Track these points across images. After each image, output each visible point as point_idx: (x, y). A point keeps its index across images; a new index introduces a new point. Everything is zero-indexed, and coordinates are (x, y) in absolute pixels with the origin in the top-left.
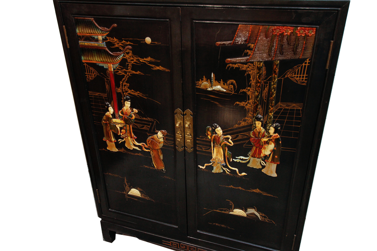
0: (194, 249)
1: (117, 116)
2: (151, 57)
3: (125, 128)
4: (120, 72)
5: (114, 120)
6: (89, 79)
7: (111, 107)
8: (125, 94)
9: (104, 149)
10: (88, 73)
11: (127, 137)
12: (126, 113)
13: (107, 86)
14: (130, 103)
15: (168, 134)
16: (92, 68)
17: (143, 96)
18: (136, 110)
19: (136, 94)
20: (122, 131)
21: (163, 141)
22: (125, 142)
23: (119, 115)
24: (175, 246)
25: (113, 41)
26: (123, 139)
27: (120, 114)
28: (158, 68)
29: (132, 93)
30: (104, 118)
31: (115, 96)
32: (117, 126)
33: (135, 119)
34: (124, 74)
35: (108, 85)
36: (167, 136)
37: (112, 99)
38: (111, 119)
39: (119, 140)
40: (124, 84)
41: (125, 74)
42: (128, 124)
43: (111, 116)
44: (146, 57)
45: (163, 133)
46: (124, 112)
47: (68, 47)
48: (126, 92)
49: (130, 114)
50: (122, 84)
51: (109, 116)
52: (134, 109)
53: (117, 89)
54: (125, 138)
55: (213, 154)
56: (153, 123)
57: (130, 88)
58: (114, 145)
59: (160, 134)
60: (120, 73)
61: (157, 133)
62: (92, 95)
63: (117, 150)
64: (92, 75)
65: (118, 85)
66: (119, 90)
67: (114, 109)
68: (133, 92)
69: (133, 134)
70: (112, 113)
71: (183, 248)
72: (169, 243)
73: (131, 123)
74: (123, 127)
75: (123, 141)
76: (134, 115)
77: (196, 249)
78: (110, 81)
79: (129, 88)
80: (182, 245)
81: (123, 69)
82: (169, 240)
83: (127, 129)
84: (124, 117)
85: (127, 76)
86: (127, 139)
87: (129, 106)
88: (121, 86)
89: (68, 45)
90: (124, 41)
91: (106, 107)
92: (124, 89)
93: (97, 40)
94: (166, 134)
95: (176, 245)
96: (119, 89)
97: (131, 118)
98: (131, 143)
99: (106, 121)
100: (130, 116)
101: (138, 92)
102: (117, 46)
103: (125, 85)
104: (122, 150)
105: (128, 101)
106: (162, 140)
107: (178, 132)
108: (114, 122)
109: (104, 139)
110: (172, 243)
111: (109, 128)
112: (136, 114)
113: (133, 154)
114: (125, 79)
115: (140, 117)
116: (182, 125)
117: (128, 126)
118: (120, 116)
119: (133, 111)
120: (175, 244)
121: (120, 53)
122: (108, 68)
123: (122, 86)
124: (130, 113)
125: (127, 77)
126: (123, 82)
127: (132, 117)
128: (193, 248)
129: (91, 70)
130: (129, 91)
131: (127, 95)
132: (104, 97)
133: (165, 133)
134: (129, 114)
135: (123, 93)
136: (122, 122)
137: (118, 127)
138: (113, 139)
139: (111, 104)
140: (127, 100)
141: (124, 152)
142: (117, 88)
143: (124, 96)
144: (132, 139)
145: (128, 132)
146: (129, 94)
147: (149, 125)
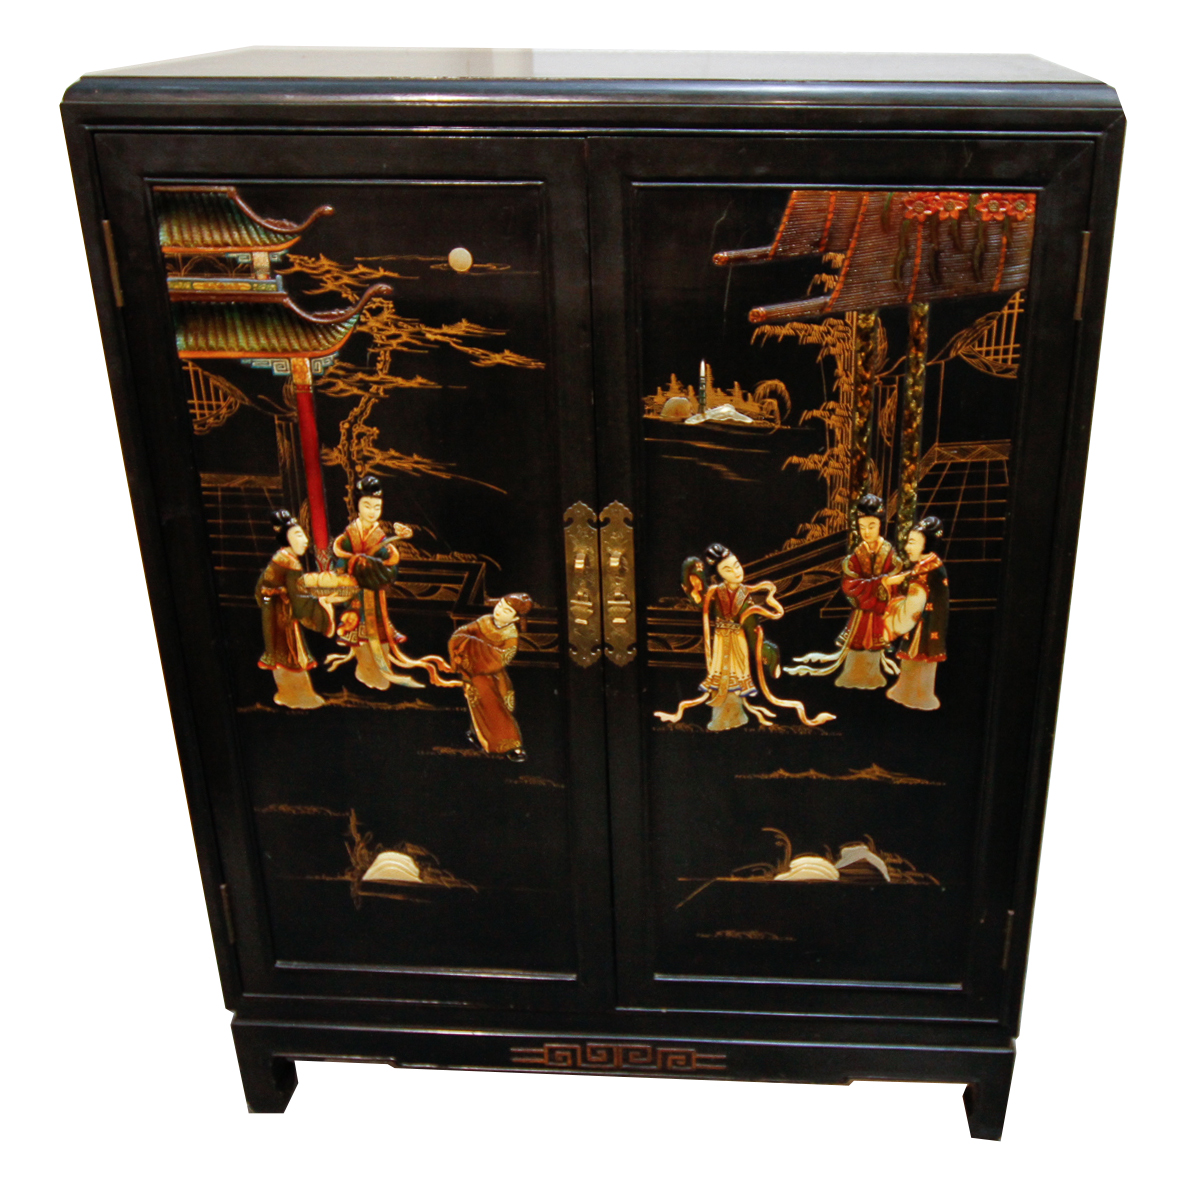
0: (644, 1052)
1: (322, 558)
2: (470, 321)
3: (357, 604)
4: (341, 385)
5: (310, 579)
6: (203, 425)
7: (298, 528)
8: (358, 469)
9: (259, 706)
10: (200, 397)
11: (367, 640)
12: (363, 543)
13: (283, 446)
14: (380, 502)
15: (537, 606)
16: (221, 379)
17: (433, 469)
18: (403, 530)
19: (406, 464)
20: (344, 618)
21: (515, 635)
22: (354, 662)
23: (334, 555)
24: (565, 1059)
25: (314, 269)
26: (345, 650)
27: (338, 551)
28: (497, 358)
29: (389, 463)
30: (268, 573)
31: (315, 483)
32: (322, 600)
33: (402, 563)
34: (356, 391)
35: (289, 439)
36: (532, 613)
37: (305, 495)
38: (299, 574)
39: (330, 658)
40: (356, 431)
41: (360, 392)
42: (369, 588)
43: (297, 566)
44: (451, 322)
45: (515, 604)
46: (356, 542)
47: (120, 303)
48: (366, 459)
49: (380, 545)
50: (349, 431)
51: (289, 563)
52: (398, 526)
53: (326, 454)
54: (357, 645)
55: (708, 659)
56: (474, 569)
57: (381, 444)
58: (305, 683)
59: (504, 611)
60: (342, 391)
61: (490, 610)
62: (216, 489)
63: (319, 701)
64: (218, 407)
65: (330, 438)
66: (336, 457)
67: (310, 534)
68: (393, 458)
69: (389, 626)
70: (301, 551)
71: (600, 1059)
72: (540, 1055)
73: (382, 584)
74: (350, 601)
75: (347, 658)
76: (397, 547)
77: (650, 1051)
78: (295, 426)
79: (377, 444)
80: (594, 1051)
81: (356, 371)
82: (539, 1042)
83: (366, 607)
84: (352, 561)
85: (369, 399)
86: (365, 651)
87: (378, 513)
88: (343, 438)
89: (118, 294)
90: (360, 266)
91: (277, 529)
92: (354, 449)
93: (248, 270)
94: (528, 607)
95: (568, 1053)
96: (335, 453)
97: (384, 563)
98: (383, 664)
99: (276, 587)
100: (378, 554)
101: (416, 457)
102: (330, 286)
103: (360, 436)
104: (342, 699)
105: (371, 495)
106: (511, 633)
107: (580, 593)
108: (309, 589)
109: (265, 662)
110: (552, 1051)
111: (285, 616)
112: (404, 544)
113: (389, 707)
114: (362, 413)
115: (422, 555)
116: (592, 565)
117: (369, 594)
118: (335, 559)
119: (394, 534)
120: (565, 1049)
121: (342, 312)
122: (291, 375)
123: (349, 438)
124: (381, 541)
125: (370, 404)
126: (352, 424)
127: (387, 556)
128: (638, 1053)
129: (216, 389)
130: (379, 457)
131: (369, 474)
132: (270, 491)
133: (523, 604)
134: (376, 548)
135: (353, 464)
136: (347, 581)
137: (327, 603)
138: (304, 659)
139: (297, 515)
140: (369, 490)
141: (351, 703)
142: (324, 451)
143: (357, 479)
144: (386, 646)
145: (370, 618)
146: (378, 467)
147: (458, 580)
